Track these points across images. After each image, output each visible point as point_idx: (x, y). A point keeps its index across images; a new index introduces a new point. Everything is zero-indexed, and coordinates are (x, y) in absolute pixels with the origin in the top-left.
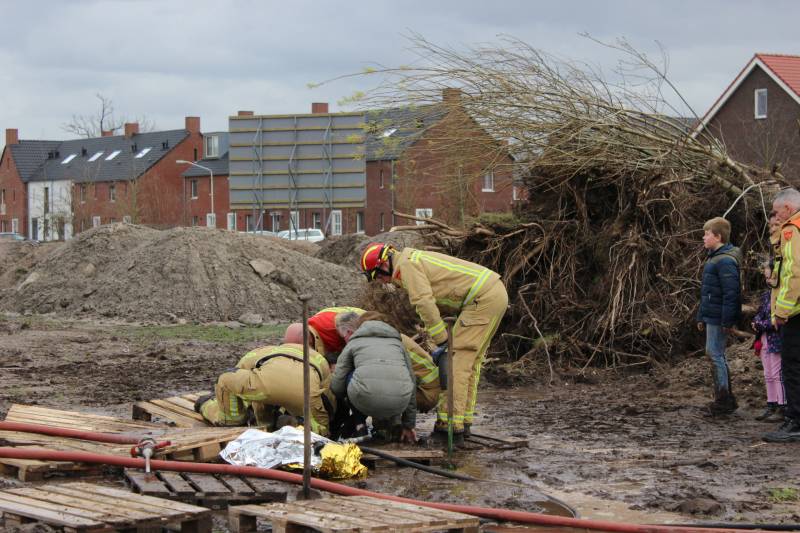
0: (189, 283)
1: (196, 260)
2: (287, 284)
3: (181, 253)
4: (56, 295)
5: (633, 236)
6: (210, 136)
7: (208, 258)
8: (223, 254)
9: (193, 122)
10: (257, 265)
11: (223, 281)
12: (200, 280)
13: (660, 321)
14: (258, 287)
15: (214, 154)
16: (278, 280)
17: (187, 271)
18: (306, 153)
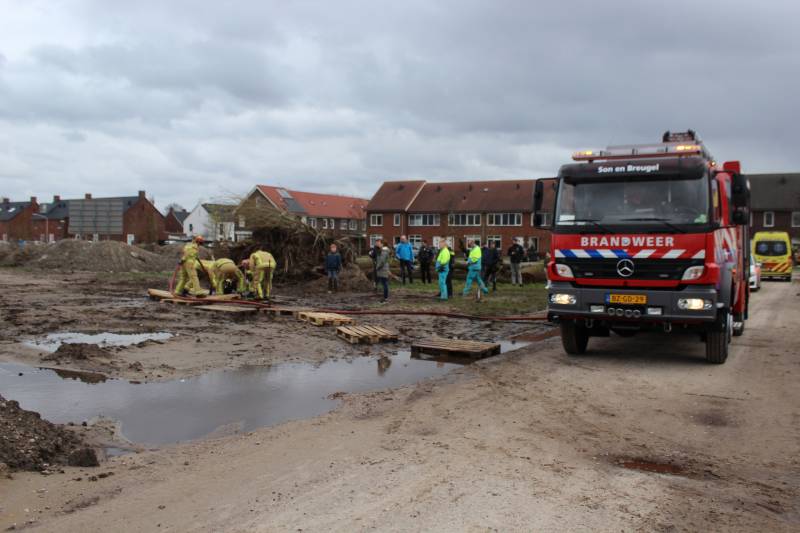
0: (111, 259)
1: (112, 252)
2: (143, 260)
3: (107, 249)
4: (55, 263)
5: (290, 247)
6: (42, 205)
7: (117, 251)
8: (121, 250)
9: (34, 199)
10: (132, 253)
11: (123, 259)
12: (114, 258)
13: (297, 271)
14: (134, 261)
15: (44, 212)
16: (140, 258)
17: (110, 256)
18: (100, 214)
